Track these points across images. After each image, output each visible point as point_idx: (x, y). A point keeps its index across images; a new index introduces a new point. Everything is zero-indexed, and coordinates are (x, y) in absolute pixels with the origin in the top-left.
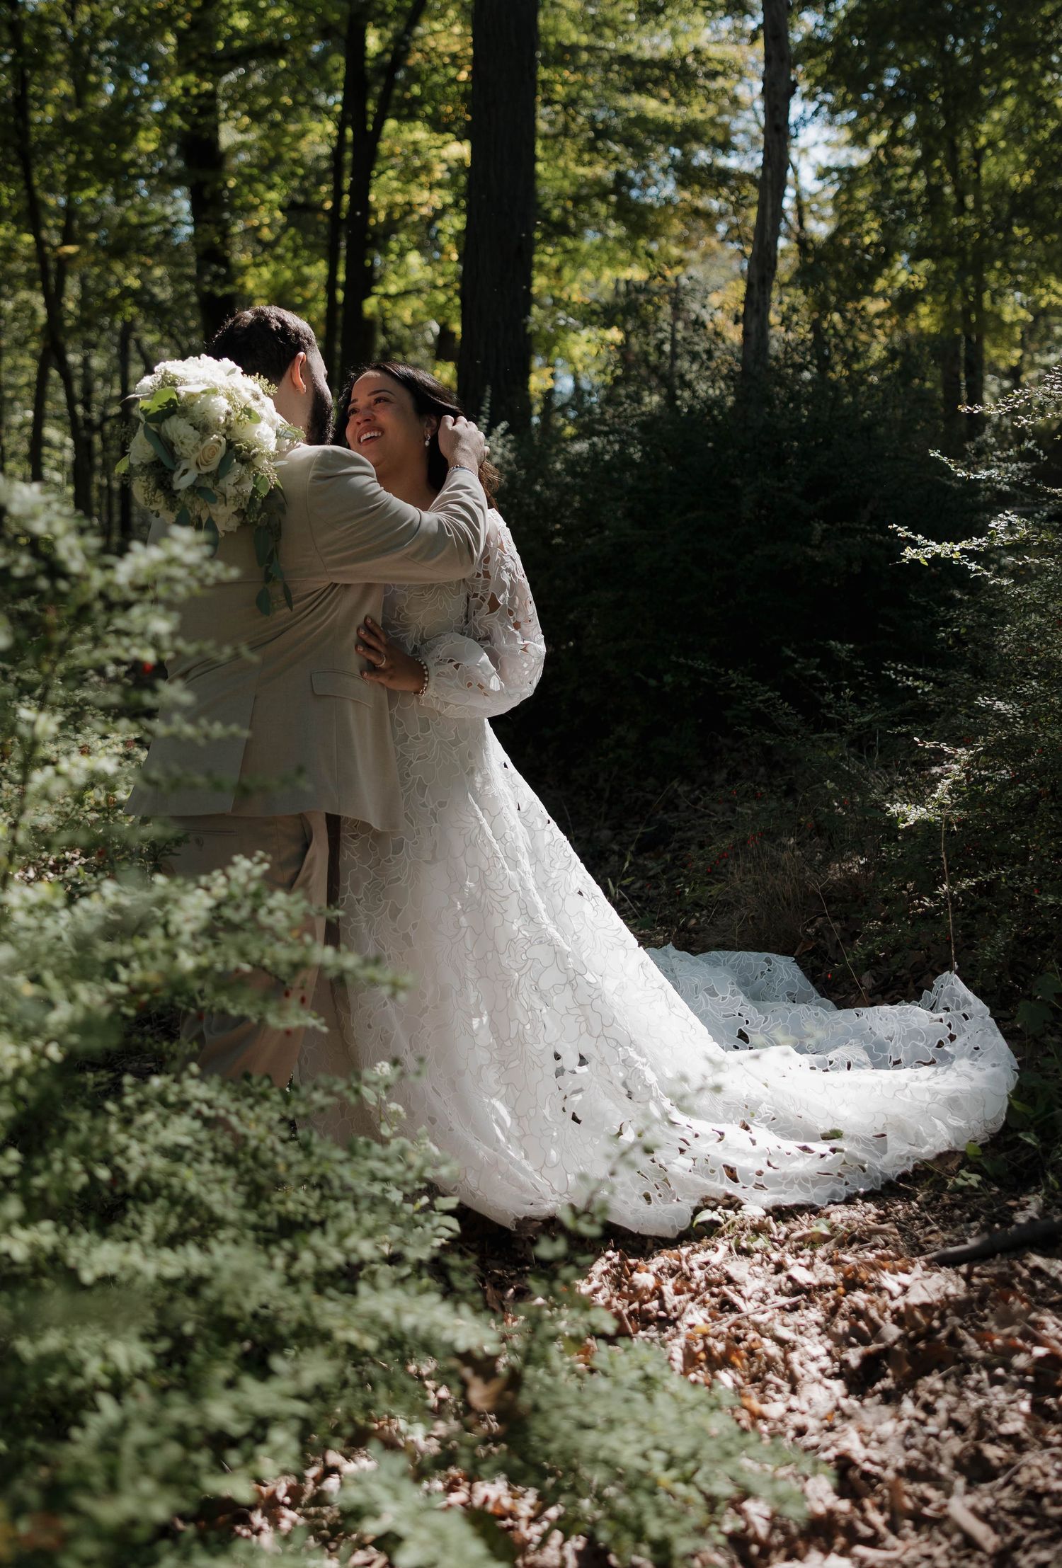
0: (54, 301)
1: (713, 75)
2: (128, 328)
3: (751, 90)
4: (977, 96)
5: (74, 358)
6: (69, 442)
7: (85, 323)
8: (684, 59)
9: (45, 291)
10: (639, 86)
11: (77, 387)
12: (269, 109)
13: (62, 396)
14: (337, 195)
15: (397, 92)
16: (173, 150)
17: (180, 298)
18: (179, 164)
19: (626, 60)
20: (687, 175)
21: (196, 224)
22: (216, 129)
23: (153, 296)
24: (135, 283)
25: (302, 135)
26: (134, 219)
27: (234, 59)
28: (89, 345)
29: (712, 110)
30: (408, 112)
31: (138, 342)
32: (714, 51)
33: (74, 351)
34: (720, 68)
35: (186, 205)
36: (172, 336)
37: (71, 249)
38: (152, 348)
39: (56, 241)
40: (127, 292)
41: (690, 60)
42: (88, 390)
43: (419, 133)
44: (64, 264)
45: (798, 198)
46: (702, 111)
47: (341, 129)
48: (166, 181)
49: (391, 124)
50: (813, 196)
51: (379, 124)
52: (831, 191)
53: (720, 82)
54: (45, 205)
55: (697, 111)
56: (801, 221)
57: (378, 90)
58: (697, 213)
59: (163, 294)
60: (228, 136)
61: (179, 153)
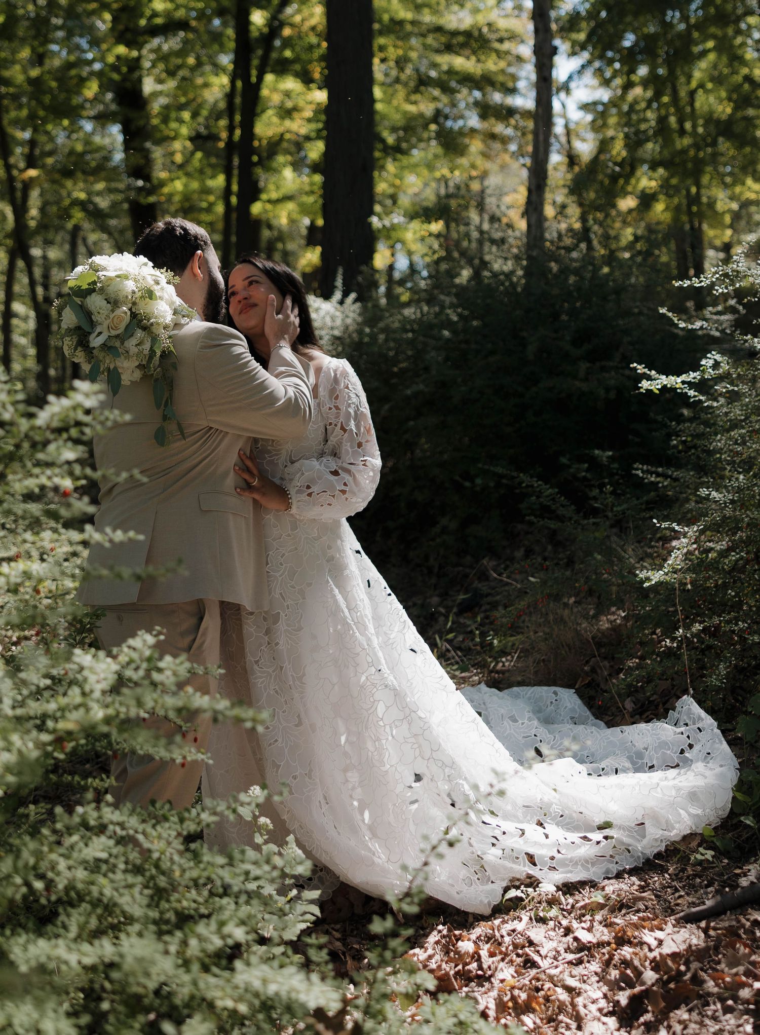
0: (20, 210)
1: (501, 40)
2: (77, 228)
3: (526, 50)
4: (690, 53)
5: (36, 252)
6: (32, 314)
7: (43, 226)
8: (480, 30)
9: (13, 203)
10: (449, 48)
11: (38, 272)
12: (179, 67)
13: (26, 280)
14: (231, 129)
15: (274, 55)
16: (109, 96)
17: (114, 205)
18: (113, 107)
19: (439, 29)
20: (486, 110)
21: (126, 150)
22: (140, 81)
23: (95, 205)
24: (82, 196)
25: (206, 85)
26: (79, 148)
27: (154, 31)
28: (48, 243)
29: (502, 64)
30: (282, 68)
31: (84, 240)
32: (502, 24)
33: (35, 246)
34: (505, 35)
35: (120, 138)
36: (110, 234)
37: (32, 173)
38: (95, 243)
39: (22, 165)
40: (77, 203)
41: (485, 30)
42: (46, 276)
43: (291, 84)
44: (28, 186)
45: (566, 126)
46: (495, 64)
47: (233, 82)
48: (102, 119)
49: (269, 78)
50: (577, 123)
51: (260, 78)
52: (589, 118)
53: (506, 46)
54: (14, 138)
55: (492, 65)
56: (569, 142)
57: (260, 52)
58: (493, 136)
59: (103, 203)
60: (149, 86)
61: (113, 100)
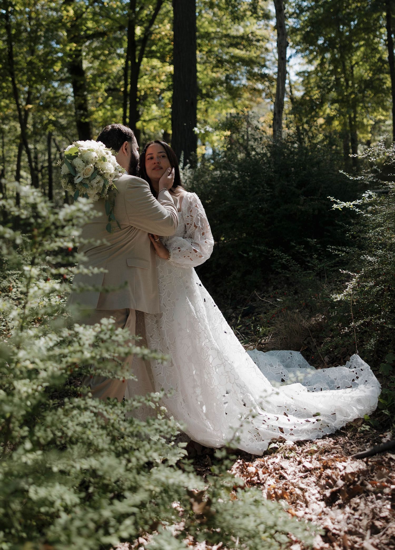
0: (24, 126)
1: (258, 41)
2: (50, 134)
3: (273, 45)
4: (352, 47)
5: (31, 146)
6: (29, 176)
7: (35, 133)
8: (248, 35)
9: (21, 123)
11: (32, 155)
12: (100, 55)
13: (27, 160)
14: (126, 85)
15: (147, 49)
16: (66, 70)
17: (69, 123)
18: (68, 75)
19: (227, 36)
20: (251, 76)
21: (74, 97)
22: (81, 62)
23: (60, 123)
24: (53, 119)
25: (114, 64)
26: (52, 94)
27: (89, 37)
28: (36, 142)
29: (258, 53)
30: (152, 55)
31: (54, 140)
32: (258, 32)
33: (31, 144)
34: (260, 38)
35: (72, 90)
36: (67, 137)
37: (30, 106)
38: (59, 142)
39: (24, 103)
40: (50, 121)
41: (250, 35)
42: (36, 158)
43: (156, 62)
44: (27, 112)
45: (290, 83)
46: (255, 53)
47: (126, 62)
48: (63, 81)
49: (145, 60)
50: (295, 82)
51: (140, 60)
52: (301, 79)
53: (261, 43)
54: (20, 90)
55: (253, 54)
56: (291, 91)
57: (139, 48)
58: (255, 89)
59: (63, 122)
60: (85, 64)
61: (68, 71)
